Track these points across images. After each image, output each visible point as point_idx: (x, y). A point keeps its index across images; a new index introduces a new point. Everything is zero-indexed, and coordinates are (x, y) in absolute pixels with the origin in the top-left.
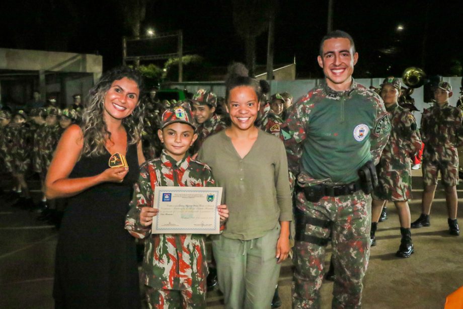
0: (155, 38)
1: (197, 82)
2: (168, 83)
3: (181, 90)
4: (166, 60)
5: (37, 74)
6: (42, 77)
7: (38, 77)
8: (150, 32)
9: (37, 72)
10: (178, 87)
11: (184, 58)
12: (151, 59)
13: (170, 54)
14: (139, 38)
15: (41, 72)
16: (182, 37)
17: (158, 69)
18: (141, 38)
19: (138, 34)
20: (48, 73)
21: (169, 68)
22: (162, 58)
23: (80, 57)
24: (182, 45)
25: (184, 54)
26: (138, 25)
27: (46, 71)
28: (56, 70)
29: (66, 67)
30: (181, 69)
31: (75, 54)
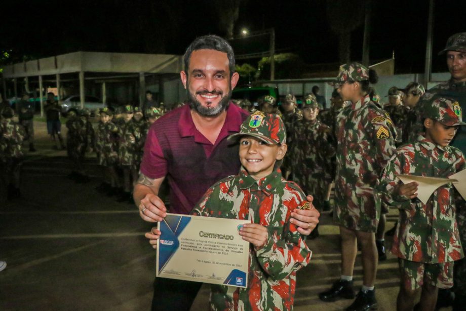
0: (248, 37)
1: (289, 80)
2: (261, 81)
3: (271, 88)
4: (260, 59)
5: (137, 76)
6: (142, 79)
7: (138, 79)
8: (245, 32)
9: (138, 74)
10: (270, 85)
11: (276, 57)
12: (244, 58)
13: (263, 53)
14: (232, 38)
15: (141, 74)
16: (274, 34)
17: (251, 68)
18: (235, 37)
19: (232, 34)
20: (147, 75)
21: (262, 67)
22: (254, 57)
23: (176, 59)
24: (274, 43)
25: (277, 53)
26: (232, 26)
27: (146, 73)
28: (155, 71)
29: (164, 68)
30: (273, 67)
31: (172, 56)
